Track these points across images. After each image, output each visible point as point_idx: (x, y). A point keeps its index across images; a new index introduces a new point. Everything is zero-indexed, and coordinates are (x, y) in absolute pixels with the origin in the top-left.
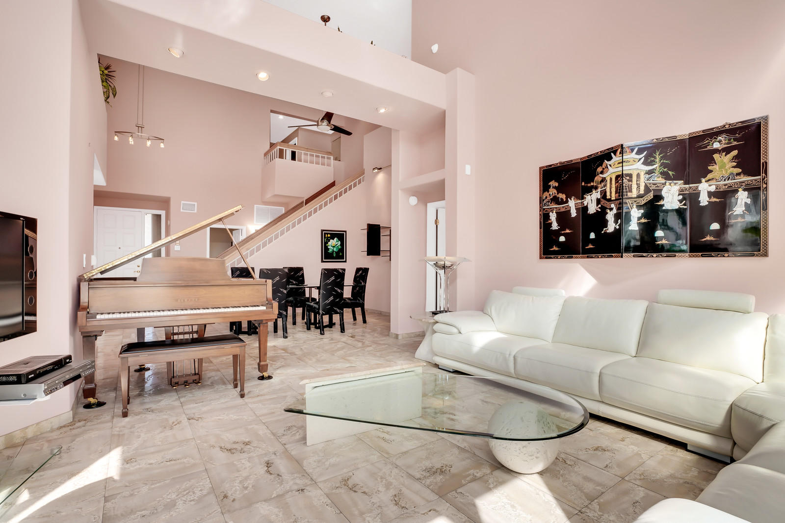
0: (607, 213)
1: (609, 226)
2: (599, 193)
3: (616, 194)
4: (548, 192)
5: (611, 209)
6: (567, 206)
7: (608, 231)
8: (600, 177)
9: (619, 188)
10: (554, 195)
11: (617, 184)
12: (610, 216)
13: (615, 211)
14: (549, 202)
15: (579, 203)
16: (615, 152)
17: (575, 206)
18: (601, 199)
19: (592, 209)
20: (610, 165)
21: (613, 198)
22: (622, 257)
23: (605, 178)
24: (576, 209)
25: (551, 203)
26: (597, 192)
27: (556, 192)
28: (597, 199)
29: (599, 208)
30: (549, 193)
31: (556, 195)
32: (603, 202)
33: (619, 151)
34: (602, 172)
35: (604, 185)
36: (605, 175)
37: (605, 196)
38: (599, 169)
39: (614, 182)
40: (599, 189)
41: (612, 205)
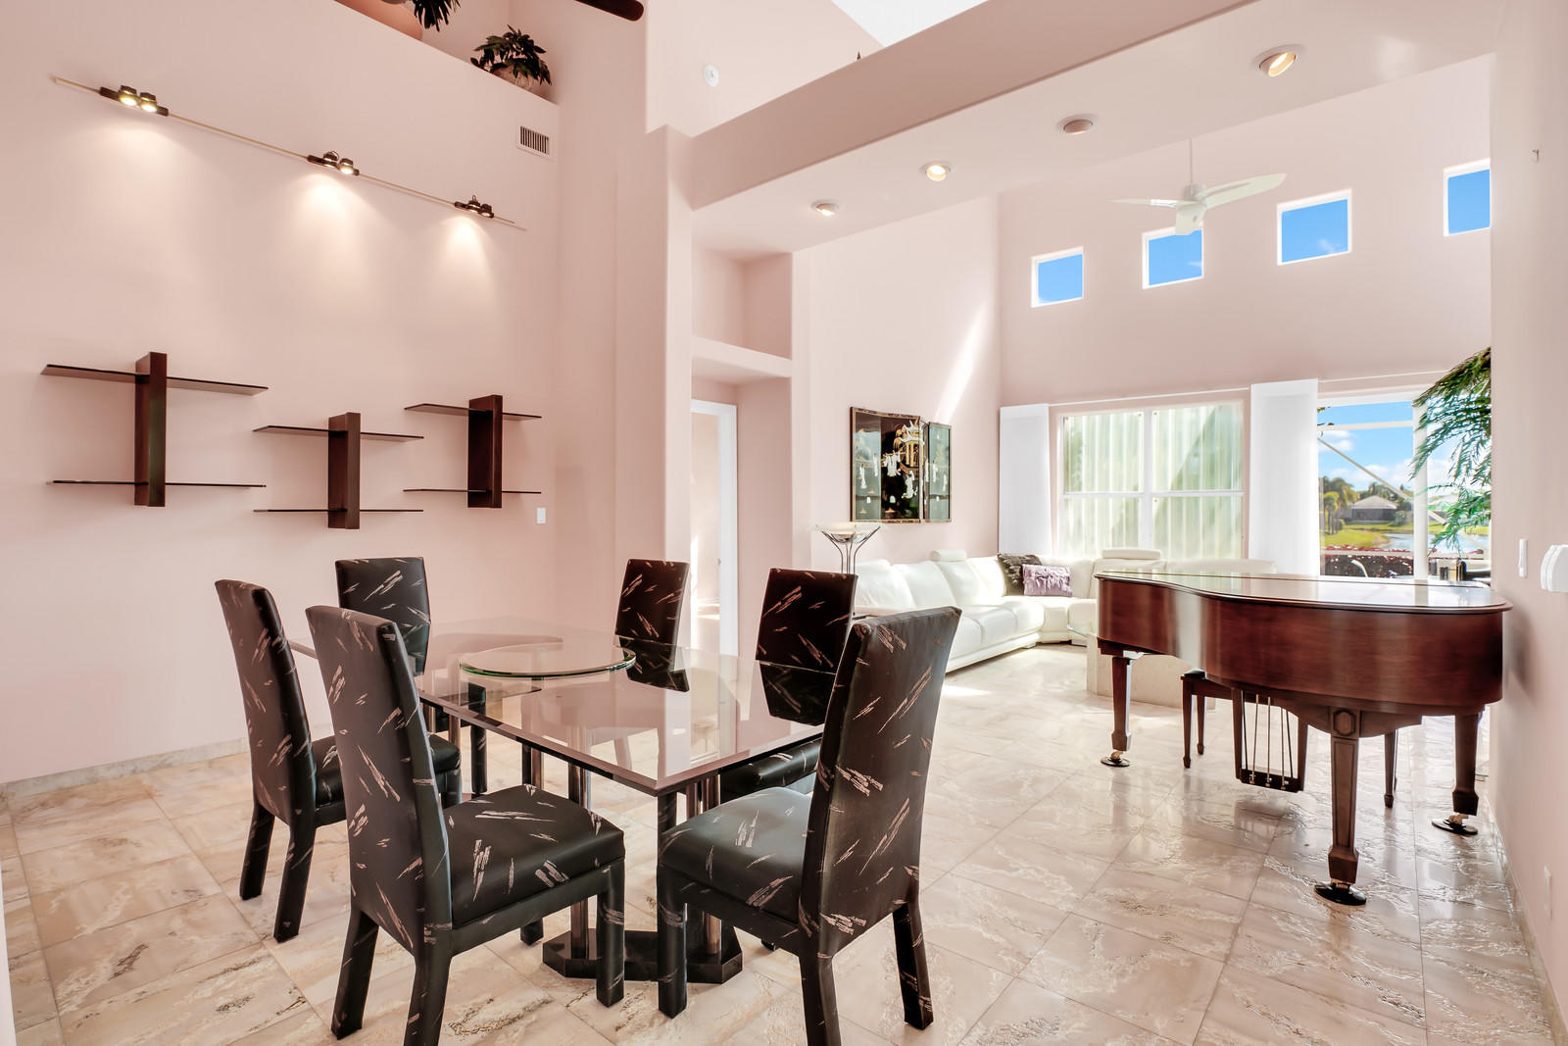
0: (906, 478)
1: (907, 491)
2: (899, 456)
3: (913, 462)
5: (910, 475)
7: (907, 497)
8: (900, 440)
9: (915, 458)
11: (914, 453)
12: (909, 483)
13: (913, 478)
16: (913, 421)
17: (878, 465)
18: (901, 463)
19: (892, 471)
20: (909, 432)
21: (912, 465)
23: (905, 443)
24: (879, 468)
26: (897, 455)
28: (897, 462)
29: (899, 471)
32: (902, 466)
33: (916, 422)
34: (901, 436)
35: (904, 450)
36: (904, 440)
37: (904, 462)
38: (899, 432)
39: (912, 449)
40: (899, 453)
41: (911, 472)
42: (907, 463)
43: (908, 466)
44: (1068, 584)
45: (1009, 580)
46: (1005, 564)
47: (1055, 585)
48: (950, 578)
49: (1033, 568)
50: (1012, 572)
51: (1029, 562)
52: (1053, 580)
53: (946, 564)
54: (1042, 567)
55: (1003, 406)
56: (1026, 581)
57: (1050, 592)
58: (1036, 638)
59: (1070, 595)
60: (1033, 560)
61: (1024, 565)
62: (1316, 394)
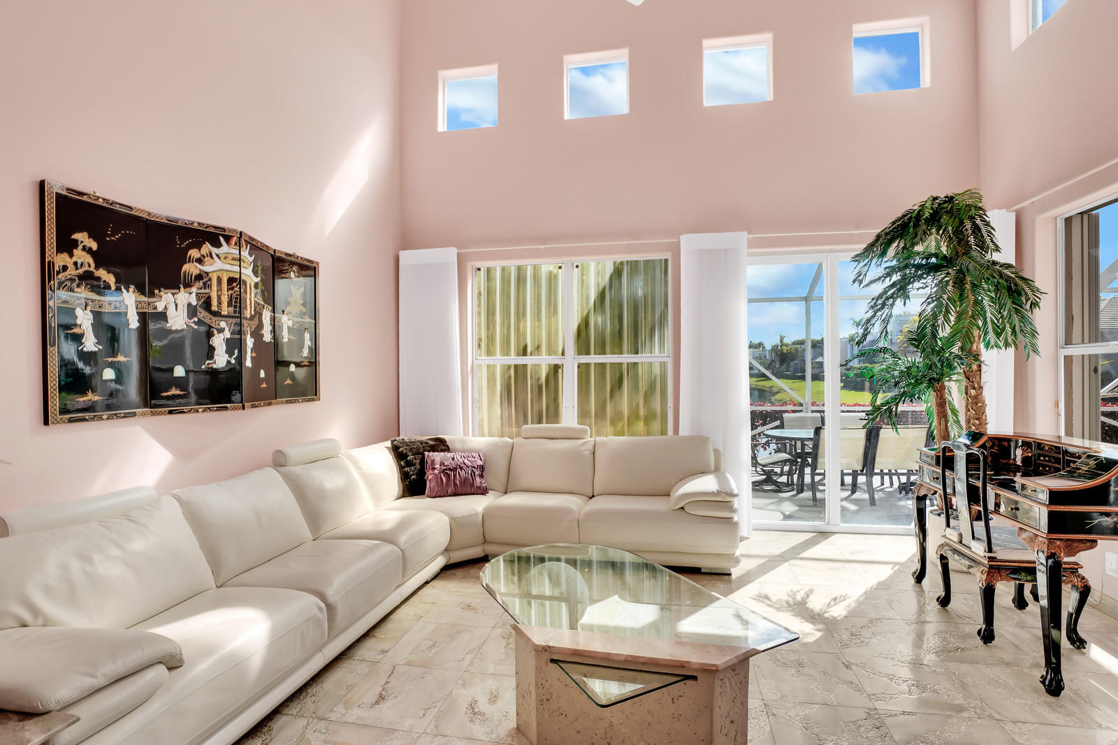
0: (213, 335)
1: (216, 357)
2: (194, 295)
3: (228, 307)
4: (71, 256)
5: (221, 331)
6: (120, 302)
7: (215, 366)
8: (196, 267)
9: (234, 300)
10: (86, 268)
11: (230, 292)
12: (219, 341)
13: (227, 334)
14: (72, 280)
15: (145, 302)
16: (228, 239)
17: (137, 308)
18: (198, 308)
19: (178, 320)
20: (217, 256)
21: (224, 313)
22: (244, 409)
23: (207, 273)
24: (138, 313)
25: (78, 286)
26: (190, 294)
27: (91, 261)
28: (189, 305)
29: (194, 322)
30: (74, 259)
31: (92, 269)
32: (203, 314)
33: (234, 240)
34: (200, 261)
35: (205, 286)
36: (207, 268)
37: (207, 304)
38: (194, 253)
39: (225, 285)
40: (194, 290)
41: (223, 324)
42: (214, 308)
43: (217, 314)
44: (481, 476)
45: (404, 476)
46: (399, 453)
47: (466, 479)
48: (300, 490)
49: (437, 457)
50: (409, 464)
51: (433, 449)
52: (463, 473)
53: (297, 470)
54: (449, 455)
55: (404, 249)
56: (430, 476)
57: (460, 491)
58: (440, 562)
59: (483, 491)
60: (440, 445)
61: (426, 453)
62: (745, 250)
